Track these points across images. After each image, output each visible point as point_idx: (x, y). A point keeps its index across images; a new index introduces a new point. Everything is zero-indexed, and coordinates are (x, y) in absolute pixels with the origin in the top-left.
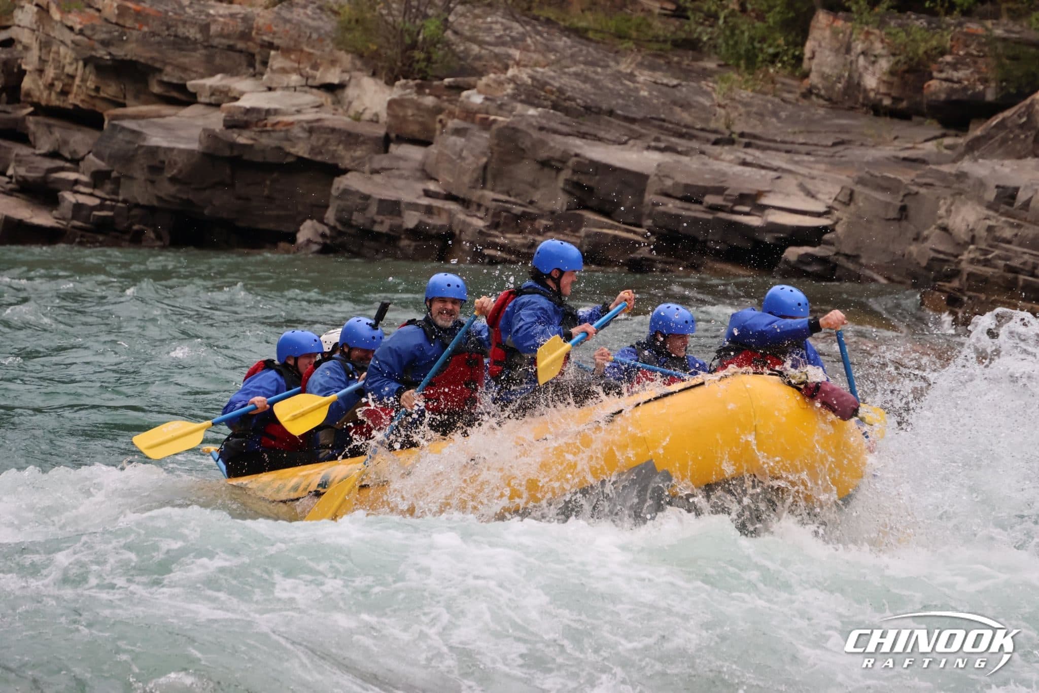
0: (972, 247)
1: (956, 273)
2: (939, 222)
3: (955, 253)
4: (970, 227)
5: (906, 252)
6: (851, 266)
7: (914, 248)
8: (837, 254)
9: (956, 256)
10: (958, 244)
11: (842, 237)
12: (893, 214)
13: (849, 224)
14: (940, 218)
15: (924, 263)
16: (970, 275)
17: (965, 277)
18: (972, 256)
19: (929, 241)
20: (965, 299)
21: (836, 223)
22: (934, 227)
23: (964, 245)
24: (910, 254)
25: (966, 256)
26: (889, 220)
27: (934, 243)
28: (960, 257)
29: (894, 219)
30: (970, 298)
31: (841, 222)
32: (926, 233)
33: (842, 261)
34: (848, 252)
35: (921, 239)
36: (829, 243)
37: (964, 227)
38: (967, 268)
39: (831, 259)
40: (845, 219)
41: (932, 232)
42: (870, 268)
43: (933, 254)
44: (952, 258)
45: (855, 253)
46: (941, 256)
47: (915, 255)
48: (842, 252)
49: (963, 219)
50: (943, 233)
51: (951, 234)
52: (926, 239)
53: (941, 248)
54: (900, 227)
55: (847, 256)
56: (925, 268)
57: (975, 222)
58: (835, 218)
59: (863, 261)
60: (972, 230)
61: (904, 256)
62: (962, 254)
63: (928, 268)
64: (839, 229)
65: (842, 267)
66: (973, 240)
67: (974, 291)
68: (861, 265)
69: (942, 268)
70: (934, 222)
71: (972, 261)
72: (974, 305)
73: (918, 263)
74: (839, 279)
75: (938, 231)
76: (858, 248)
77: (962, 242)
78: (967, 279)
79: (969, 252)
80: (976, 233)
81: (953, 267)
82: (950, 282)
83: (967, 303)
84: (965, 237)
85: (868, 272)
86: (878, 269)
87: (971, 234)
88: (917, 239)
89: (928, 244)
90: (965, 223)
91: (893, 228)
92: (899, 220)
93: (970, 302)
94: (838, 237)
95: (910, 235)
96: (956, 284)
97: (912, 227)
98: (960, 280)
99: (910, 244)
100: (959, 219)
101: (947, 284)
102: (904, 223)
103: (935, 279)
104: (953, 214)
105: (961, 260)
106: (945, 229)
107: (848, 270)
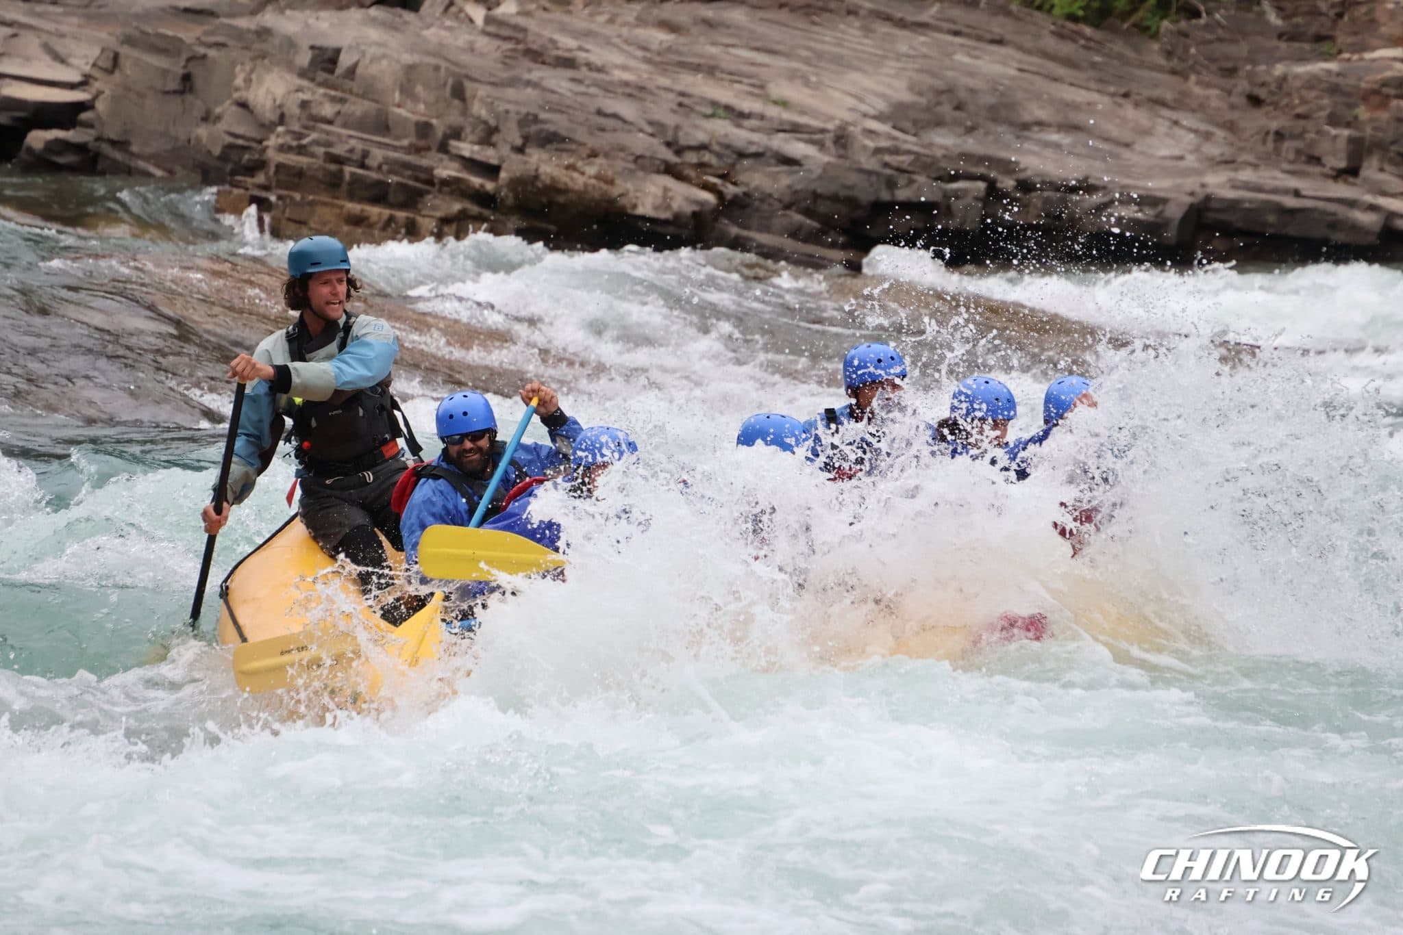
0: (280, 129)
1: (260, 165)
2: (236, 95)
3: (259, 137)
4: (278, 102)
5: (193, 136)
6: (118, 156)
7: (203, 132)
8: (99, 139)
9: (260, 142)
10: (262, 125)
11: (104, 118)
12: (173, 85)
13: (116, 99)
14: (237, 89)
15: (217, 151)
16: (280, 167)
17: (272, 170)
18: (280, 141)
19: (223, 121)
20: (273, 198)
21: (96, 97)
22: (228, 102)
23: (269, 127)
24: (198, 139)
25: (272, 141)
26: (167, 93)
27: (231, 124)
28: (265, 143)
29: (175, 92)
30: (280, 198)
31: (102, 97)
32: (218, 110)
33: (106, 148)
34: (113, 136)
35: (212, 118)
36: (88, 125)
37: (269, 104)
38: (274, 157)
39: (93, 145)
40: (107, 92)
41: (226, 109)
42: (147, 158)
43: (229, 140)
44: (254, 145)
45: (122, 139)
46: (240, 142)
47: (204, 140)
48: (105, 137)
49: (268, 91)
50: (240, 110)
51: (252, 112)
52: (218, 118)
53: (240, 130)
54: (183, 102)
55: (113, 143)
56: (219, 158)
57: (284, 97)
58: (94, 91)
59: (135, 148)
60: (280, 106)
61: (189, 141)
62: (267, 139)
63: (223, 157)
64: (100, 106)
65: (107, 158)
66: (282, 119)
67: (287, 188)
68: (133, 155)
69: (240, 160)
70: (229, 96)
71: (282, 149)
72: (285, 207)
73: (209, 152)
74: (102, 173)
75: (234, 108)
76: (126, 132)
77: (267, 122)
78: (276, 172)
79: (278, 136)
80: (285, 110)
81: (256, 156)
82: (253, 176)
83: (277, 205)
84: (270, 116)
85: (142, 164)
86: (155, 159)
87: (278, 112)
88: (207, 118)
89: (222, 126)
90: (270, 97)
91: (175, 105)
92: (181, 92)
93: (280, 203)
94: (99, 117)
95: (198, 113)
96: (260, 178)
97: (199, 103)
98: (266, 174)
99: (197, 125)
100: (262, 92)
101: (249, 180)
102: (189, 98)
103: (234, 173)
104: (254, 85)
105: (267, 147)
106: (243, 105)
107: (115, 161)
